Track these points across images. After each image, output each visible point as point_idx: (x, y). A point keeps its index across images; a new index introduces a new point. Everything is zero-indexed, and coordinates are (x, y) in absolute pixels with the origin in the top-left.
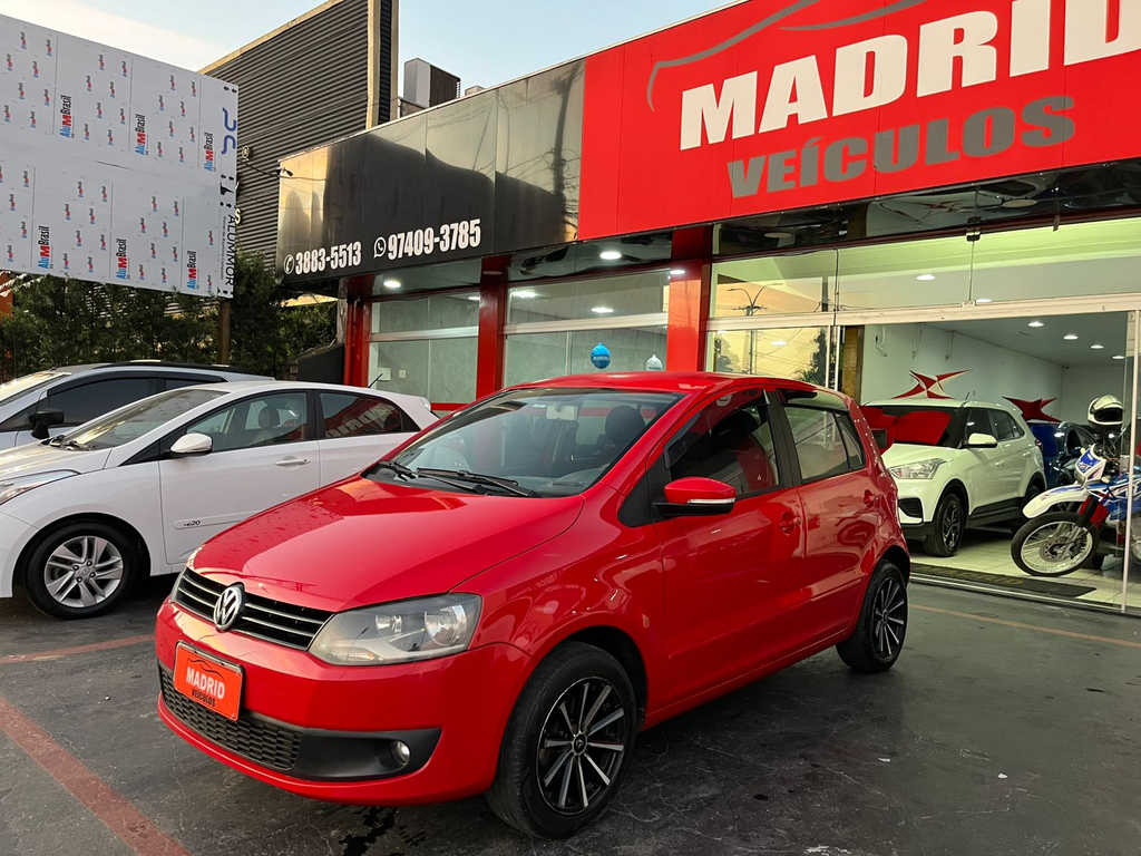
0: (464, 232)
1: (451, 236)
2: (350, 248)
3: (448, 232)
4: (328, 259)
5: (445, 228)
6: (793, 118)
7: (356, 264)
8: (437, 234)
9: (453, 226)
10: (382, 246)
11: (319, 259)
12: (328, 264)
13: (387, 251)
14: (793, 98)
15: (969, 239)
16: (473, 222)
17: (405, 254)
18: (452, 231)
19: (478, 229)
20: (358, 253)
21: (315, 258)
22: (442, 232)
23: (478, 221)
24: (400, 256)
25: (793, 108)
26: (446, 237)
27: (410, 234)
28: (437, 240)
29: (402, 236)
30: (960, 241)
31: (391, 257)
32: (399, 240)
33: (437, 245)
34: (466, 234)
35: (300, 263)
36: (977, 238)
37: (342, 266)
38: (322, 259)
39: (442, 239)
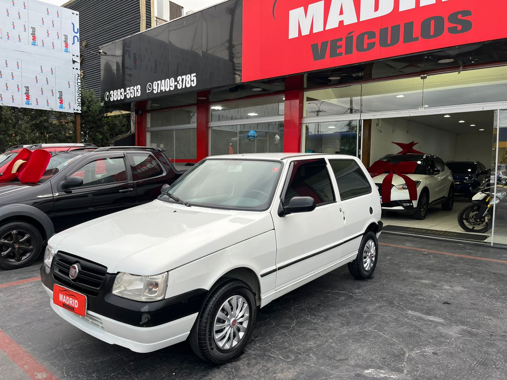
0: (188, 79)
1: (183, 81)
2: (135, 88)
3: (181, 80)
4: (125, 93)
5: (179, 78)
6: (341, 22)
7: (139, 95)
8: (176, 81)
11: (121, 94)
12: (125, 96)
13: (153, 89)
14: (341, 13)
15: (422, 78)
16: (193, 75)
17: (161, 91)
18: (183, 79)
19: (195, 78)
20: (139, 90)
21: (119, 93)
22: (178, 80)
23: (195, 74)
24: (159, 91)
25: (341, 18)
26: (180, 82)
27: (163, 81)
28: (176, 83)
29: (159, 82)
30: (417, 80)
31: (155, 92)
32: (158, 84)
33: (176, 86)
34: (189, 81)
35: (112, 96)
36: (425, 77)
37: (132, 97)
38: (123, 93)
39: (178, 83)
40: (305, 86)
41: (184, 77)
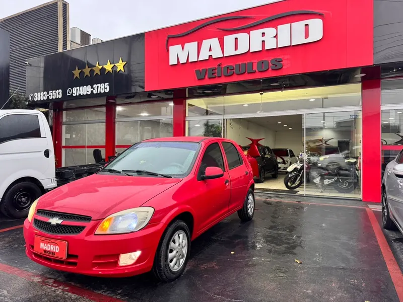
0: (102, 87)
1: (98, 88)
2: (57, 92)
3: (96, 87)
4: (48, 95)
5: (95, 86)
6: (210, 56)
7: (60, 97)
8: (92, 87)
9: (98, 85)
10: (70, 91)
11: (44, 95)
12: (48, 97)
13: (72, 93)
14: (210, 50)
15: (261, 94)
16: (106, 84)
17: (80, 94)
18: (98, 87)
19: (108, 87)
20: (61, 93)
21: (42, 95)
22: (94, 87)
23: (108, 84)
24: (78, 95)
25: (210, 53)
26: (96, 89)
27: (81, 87)
28: (92, 89)
29: (78, 88)
30: (258, 94)
31: (74, 95)
32: (77, 90)
33: (92, 91)
34: (104, 88)
35: (36, 97)
36: (262, 94)
37: (54, 98)
38: (46, 95)
39: (94, 89)
40: (187, 96)
41: (99, 85)
